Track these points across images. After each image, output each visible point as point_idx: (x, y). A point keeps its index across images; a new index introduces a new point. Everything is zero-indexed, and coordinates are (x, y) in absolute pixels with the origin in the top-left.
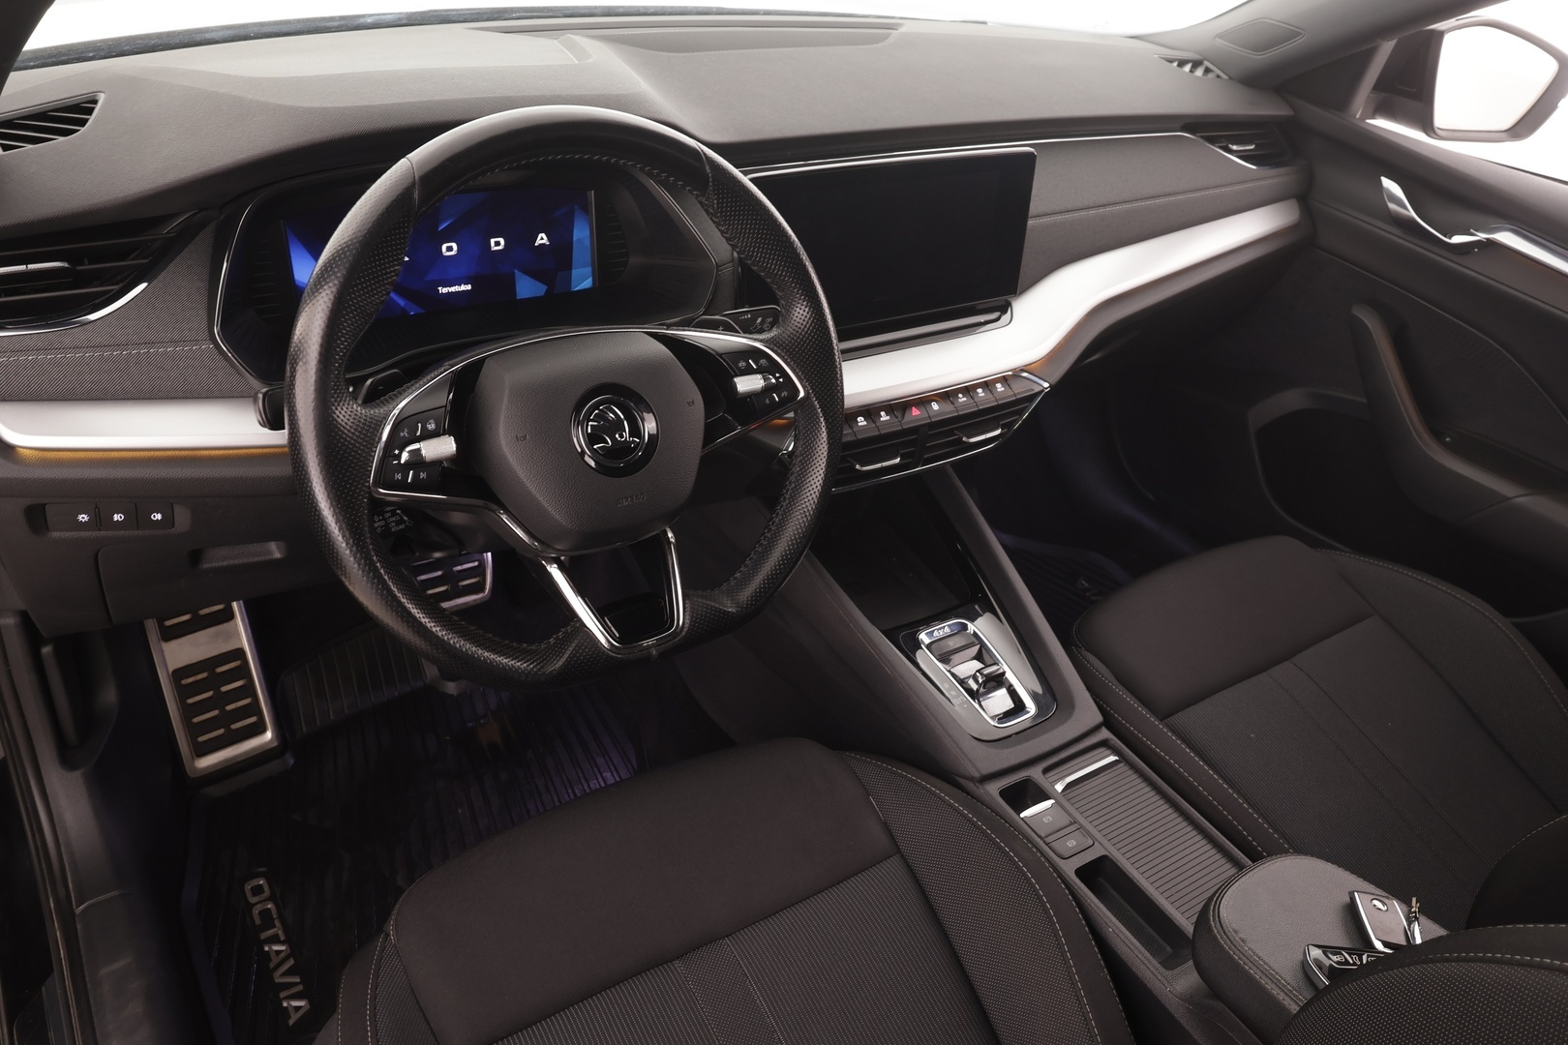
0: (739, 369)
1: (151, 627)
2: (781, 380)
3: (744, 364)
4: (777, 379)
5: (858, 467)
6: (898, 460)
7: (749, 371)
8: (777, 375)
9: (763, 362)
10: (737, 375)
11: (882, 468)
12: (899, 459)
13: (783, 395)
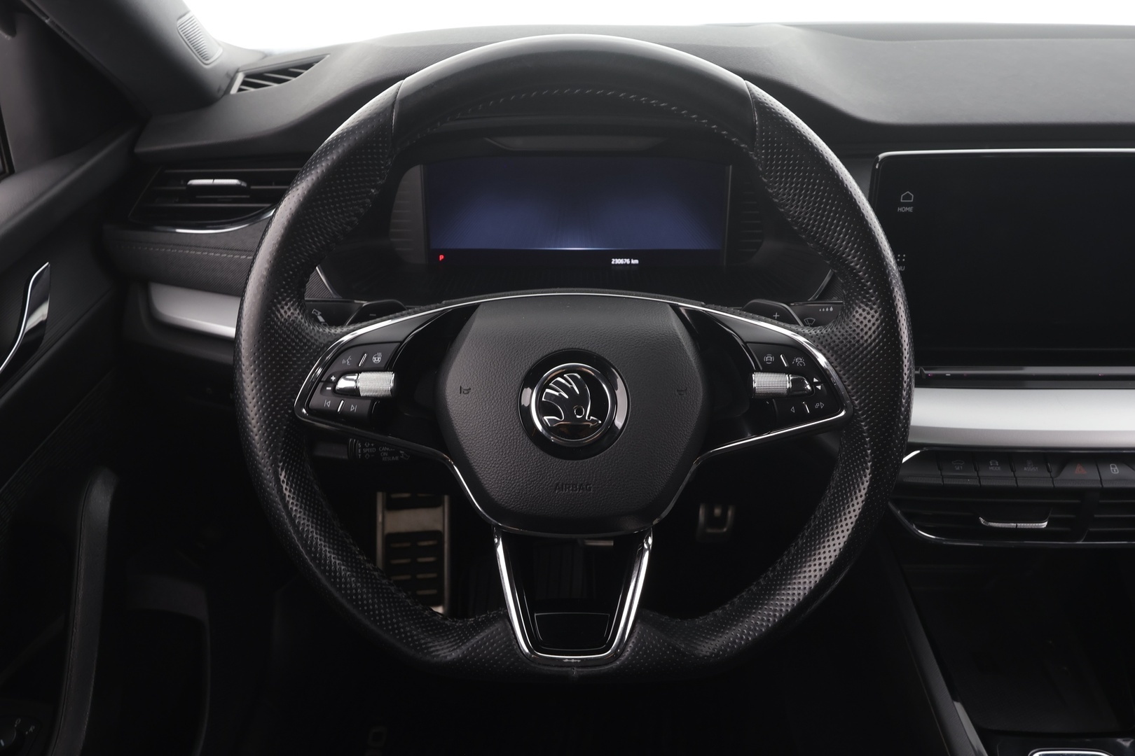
0: (763, 363)
1: (380, 498)
2: (819, 387)
3: (772, 359)
4: (812, 384)
5: (982, 520)
6: (1044, 525)
7: (775, 368)
8: (815, 380)
9: (799, 361)
10: (758, 370)
11: (1016, 530)
12: (1046, 523)
13: (817, 406)
